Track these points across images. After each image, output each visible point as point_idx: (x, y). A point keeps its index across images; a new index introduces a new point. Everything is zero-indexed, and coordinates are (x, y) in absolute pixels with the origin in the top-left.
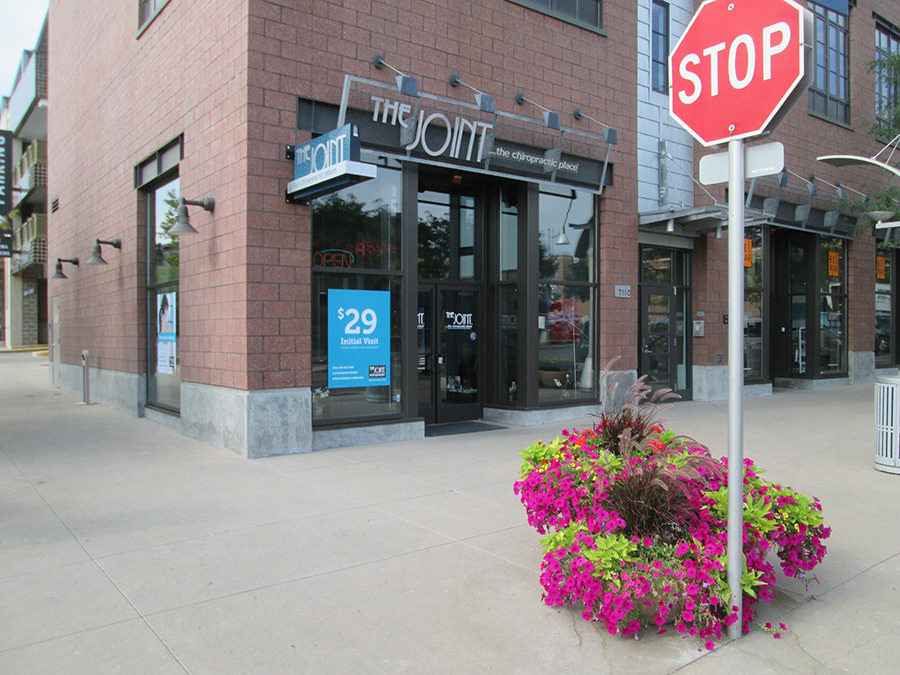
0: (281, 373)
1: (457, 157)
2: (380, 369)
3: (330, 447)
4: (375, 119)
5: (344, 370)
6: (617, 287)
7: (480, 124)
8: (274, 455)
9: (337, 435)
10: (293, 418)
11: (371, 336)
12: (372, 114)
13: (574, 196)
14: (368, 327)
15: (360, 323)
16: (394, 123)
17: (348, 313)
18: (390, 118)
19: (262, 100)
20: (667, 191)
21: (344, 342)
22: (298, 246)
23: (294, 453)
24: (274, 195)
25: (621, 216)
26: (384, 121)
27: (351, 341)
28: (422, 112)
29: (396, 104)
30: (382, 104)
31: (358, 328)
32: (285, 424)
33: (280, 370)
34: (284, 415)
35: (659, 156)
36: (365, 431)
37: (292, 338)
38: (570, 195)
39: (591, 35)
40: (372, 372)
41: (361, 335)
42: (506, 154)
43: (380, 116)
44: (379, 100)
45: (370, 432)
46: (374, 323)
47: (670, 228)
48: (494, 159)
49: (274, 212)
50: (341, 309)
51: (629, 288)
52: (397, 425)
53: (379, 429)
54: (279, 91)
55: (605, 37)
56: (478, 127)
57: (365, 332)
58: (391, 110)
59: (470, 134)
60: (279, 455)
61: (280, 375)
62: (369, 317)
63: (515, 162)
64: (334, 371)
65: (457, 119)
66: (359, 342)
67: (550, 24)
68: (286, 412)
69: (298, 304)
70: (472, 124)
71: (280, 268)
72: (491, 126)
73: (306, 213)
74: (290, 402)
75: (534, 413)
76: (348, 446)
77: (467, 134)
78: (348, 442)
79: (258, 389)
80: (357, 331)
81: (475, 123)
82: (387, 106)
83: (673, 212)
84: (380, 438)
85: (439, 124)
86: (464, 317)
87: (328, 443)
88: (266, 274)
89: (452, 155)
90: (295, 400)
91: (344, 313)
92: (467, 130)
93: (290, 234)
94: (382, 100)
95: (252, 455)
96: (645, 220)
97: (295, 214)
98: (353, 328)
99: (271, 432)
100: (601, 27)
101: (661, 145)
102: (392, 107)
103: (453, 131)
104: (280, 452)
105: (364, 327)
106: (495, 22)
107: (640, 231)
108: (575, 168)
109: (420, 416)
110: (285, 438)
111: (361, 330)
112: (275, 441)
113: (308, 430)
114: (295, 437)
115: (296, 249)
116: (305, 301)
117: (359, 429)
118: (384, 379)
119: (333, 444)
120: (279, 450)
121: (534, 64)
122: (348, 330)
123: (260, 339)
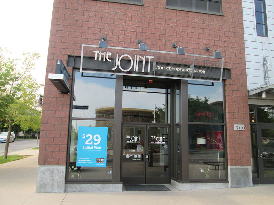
0: (53, 159)
1: (137, 71)
2: (101, 160)
3: (75, 191)
4: (96, 59)
5: (85, 159)
6: (235, 126)
7: (147, 57)
8: (47, 192)
9: (79, 186)
10: (56, 178)
11: (98, 146)
12: (95, 58)
13: (213, 85)
14: (97, 142)
15: (93, 140)
16: (104, 60)
17: (87, 136)
18: (102, 58)
19: (53, 58)
20: (269, 79)
21: (84, 147)
22: (64, 110)
23: (56, 192)
24: (55, 91)
25: (237, 92)
26: (100, 60)
27: (88, 147)
28: (117, 55)
29: (105, 53)
30: (98, 54)
31: (92, 142)
32: (53, 180)
33: (52, 158)
34: (52, 176)
35: (264, 64)
36: (91, 186)
37: (58, 146)
38: (211, 84)
39: (214, 16)
40: (97, 161)
41: (93, 145)
42: (163, 68)
43: (98, 58)
44: (96, 52)
45: (94, 187)
46: (99, 140)
47: (264, 96)
48: (156, 70)
49: (54, 97)
50: (84, 134)
51: (244, 126)
52: (108, 184)
53: (99, 186)
54: (60, 54)
55: (223, 16)
56: (146, 58)
57: (95, 144)
58: (102, 56)
59: (143, 62)
60: (49, 192)
61: (52, 160)
62: (97, 138)
63: (169, 71)
64: (80, 159)
65: (136, 56)
66: (91, 148)
67: (190, 15)
68: (53, 175)
69: (62, 132)
70: (143, 57)
71: (55, 118)
72: (153, 57)
73: (68, 97)
74: (56, 171)
75: (185, 184)
76: (83, 191)
77: (141, 62)
78: (83, 190)
79: (42, 165)
80: (91, 143)
81: (145, 57)
82: (101, 54)
83: (262, 88)
84: (99, 189)
85: (127, 59)
86: (161, 139)
87: (74, 190)
88: (49, 121)
89: (135, 71)
90: (58, 171)
91: (85, 136)
92: (141, 60)
93: (61, 105)
94: (98, 52)
95: (37, 191)
96: (251, 93)
97: (63, 98)
98: (89, 142)
99: (46, 183)
100: (222, 12)
101: (265, 59)
102: (103, 54)
103: (134, 61)
104: (49, 191)
105: (94, 142)
106: (161, 18)
107: (249, 98)
108: (203, 71)
109: (120, 182)
110: (52, 186)
111: (93, 143)
112: (48, 187)
113: (62, 183)
114: (56, 185)
115: (62, 111)
116: (65, 131)
117: (89, 185)
118: (103, 164)
119: (76, 190)
120: (49, 190)
121: (182, 31)
122: (87, 143)
123: (45, 145)
